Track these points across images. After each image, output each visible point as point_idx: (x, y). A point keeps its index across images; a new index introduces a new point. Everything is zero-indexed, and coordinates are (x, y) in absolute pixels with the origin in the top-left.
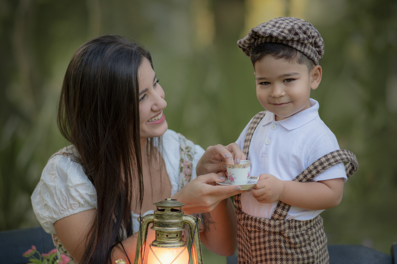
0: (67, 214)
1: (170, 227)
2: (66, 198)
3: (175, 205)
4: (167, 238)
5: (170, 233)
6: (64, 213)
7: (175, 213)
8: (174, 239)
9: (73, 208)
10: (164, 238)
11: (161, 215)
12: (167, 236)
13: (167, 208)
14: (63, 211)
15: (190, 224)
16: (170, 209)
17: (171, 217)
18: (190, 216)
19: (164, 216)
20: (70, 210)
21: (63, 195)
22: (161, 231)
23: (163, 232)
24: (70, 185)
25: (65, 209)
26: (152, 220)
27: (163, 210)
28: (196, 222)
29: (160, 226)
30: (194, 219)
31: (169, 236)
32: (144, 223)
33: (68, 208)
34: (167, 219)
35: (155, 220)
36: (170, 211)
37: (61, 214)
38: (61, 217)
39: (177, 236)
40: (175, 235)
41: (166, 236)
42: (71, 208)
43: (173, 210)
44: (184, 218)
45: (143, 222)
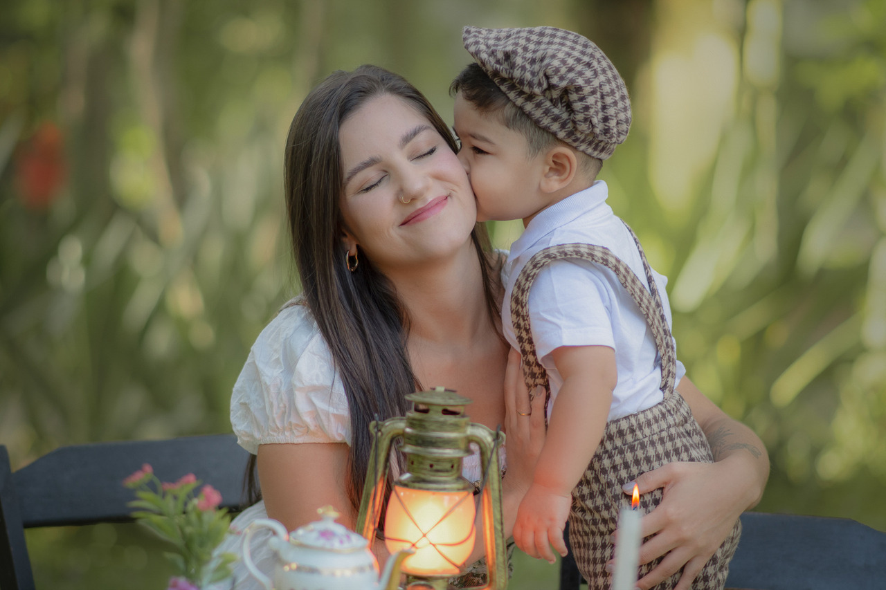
0: (281, 438)
1: (439, 447)
2: (285, 407)
3: (451, 402)
4: (431, 471)
5: (438, 460)
6: (275, 434)
7: (451, 419)
8: (446, 474)
9: (295, 431)
10: (426, 469)
11: (420, 420)
12: (431, 466)
13: (434, 408)
14: (274, 431)
15: (482, 445)
16: (440, 409)
17: (442, 426)
18: (482, 427)
19: (427, 424)
20: (287, 434)
21: (282, 399)
22: (418, 456)
23: (424, 458)
24: (298, 384)
25: (278, 428)
26: (401, 432)
27: (426, 411)
28: (494, 440)
29: (417, 444)
30: (491, 434)
31: (435, 467)
32: (384, 436)
33: (284, 429)
34: (434, 431)
35: (408, 430)
36: (441, 414)
37: (268, 435)
38: (268, 440)
39: (452, 467)
40: (448, 466)
41: (428, 467)
42: (291, 430)
43: (446, 412)
44: (470, 431)
45: (382, 435)
